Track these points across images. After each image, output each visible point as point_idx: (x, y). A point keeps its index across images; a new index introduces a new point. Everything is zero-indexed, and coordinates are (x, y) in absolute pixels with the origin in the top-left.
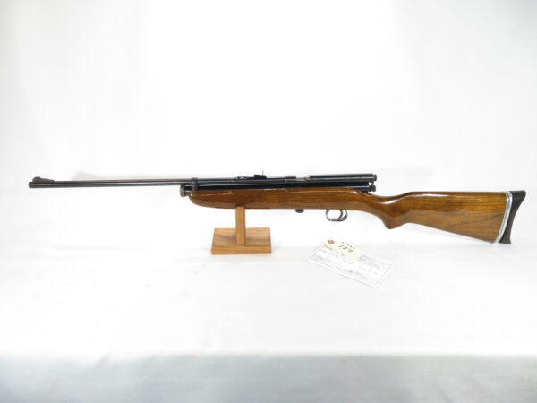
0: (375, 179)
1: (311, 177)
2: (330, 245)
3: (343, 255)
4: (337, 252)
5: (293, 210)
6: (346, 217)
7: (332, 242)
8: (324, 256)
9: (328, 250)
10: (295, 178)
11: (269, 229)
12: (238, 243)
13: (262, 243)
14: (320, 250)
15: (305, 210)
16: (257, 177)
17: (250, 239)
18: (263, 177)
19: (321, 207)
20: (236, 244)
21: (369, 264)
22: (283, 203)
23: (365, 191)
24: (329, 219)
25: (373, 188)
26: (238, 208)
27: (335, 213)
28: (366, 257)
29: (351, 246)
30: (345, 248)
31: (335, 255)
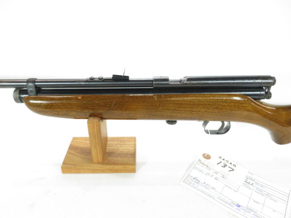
0: (274, 83)
1: (190, 79)
2: (206, 161)
3: (224, 177)
4: (216, 172)
5: (164, 122)
6: (227, 129)
7: (208, 157)
9: (204, 168)
10: (167, 80)
11: (135, 138)
12: (95, 160)
13: (125, 160)
14: (195, 167)
15: (178, 122)
16: (116, 78)
17: (111, 154)
18: (125, 79)
19: (199, 118)
20: (91, 161)
21: (260, 192)
22: (151, 112)
23: (258, 98)
24: (207, 132)
25: (268, 95)
26: (92, 119)
27: (215, 125)
28: (253, 180)
29: (231, 163)
30: (225, 166)
31: (214, 177)
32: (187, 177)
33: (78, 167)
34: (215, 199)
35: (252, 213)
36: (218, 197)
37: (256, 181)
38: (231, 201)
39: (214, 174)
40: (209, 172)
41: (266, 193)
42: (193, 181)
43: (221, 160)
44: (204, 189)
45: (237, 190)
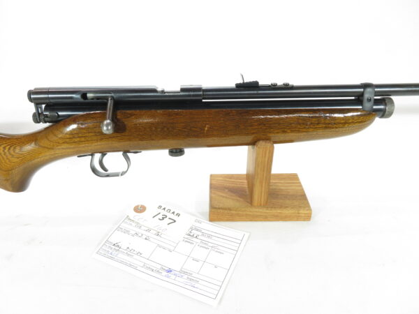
2: (138, 216)
3: (157, 234)
4: (149, 230)
7: (141, 209)
8: (125, 242)
9: (133, 229)
14: (119, 228)
28: (200, 231)
29: (173, 213)
30: (163, 218)
31: (144, 237)
32: (104, 244)
33: (234, 212)
34: (139, 268)
35: (186, 277)
36: (142, 265)
37: (203, 231)
38: (159, 267)
39: (144, 233)
40: (138, 230)
41: (212, 245)
42: (111, 248)
43: (160, 211)
44: (126, 257)
45: (172, 248)
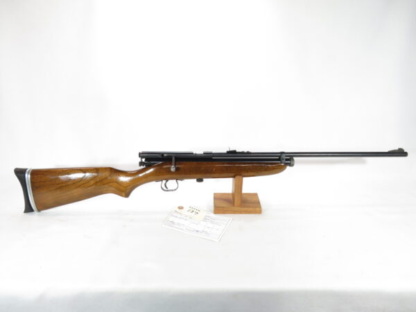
2: (180, 211)
3: (191, 218)
4: (187, 216)
7: (181, 208)
8: (176, 221)
14: (172, 215)
21: (212, 223)
29: (197, 210)
30: (192, 212)
31: (184, 219)
35: (205, 233)
38: (193, 229)
40: (181, 216)
41: (215, 222)
42: (170, 223)
43: (190, 209)
44: (177, 226)
45: (198, 223)
